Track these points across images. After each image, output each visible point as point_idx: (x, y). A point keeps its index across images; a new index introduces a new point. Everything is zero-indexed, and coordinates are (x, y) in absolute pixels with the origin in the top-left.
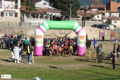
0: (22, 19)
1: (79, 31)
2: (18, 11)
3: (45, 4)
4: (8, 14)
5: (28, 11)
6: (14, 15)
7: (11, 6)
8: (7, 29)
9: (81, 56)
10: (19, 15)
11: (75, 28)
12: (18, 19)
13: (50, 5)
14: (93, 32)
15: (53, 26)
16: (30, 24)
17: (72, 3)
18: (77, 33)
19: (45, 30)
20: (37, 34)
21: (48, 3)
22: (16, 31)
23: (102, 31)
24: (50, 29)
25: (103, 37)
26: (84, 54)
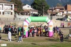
0: (15, 16)
1: (49, 23)
2: (12, 11)
3: (28, 7)
5: (18, 11)
6: (10, 13)
7: (8, 8)
9: (50, 37)
10: (13, 13)
11: (46, 21)
12: (13, 16)
13: (32, 7)
14: (57, 23)
15: (34, 20)
16: (20, 19)
18: (48, 24)
19: (29, 22)
20: (24, 25)
21: (30, 6)
22: (12, 23)
23: (62, 22)
24: (32, 21)
25: (63, 26)
26: (52, 36)
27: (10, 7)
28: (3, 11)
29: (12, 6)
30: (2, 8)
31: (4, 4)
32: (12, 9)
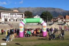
2: (23, 19)
4: (19, 20)
8: (17, 26)
14: (57, 27)
15: (28, 21)
17: (48, 15)
26: (46, 36)
27: (21, 16)
28: (16, 19)
29: (23, 15)
30: (15, 17)
31: (17, 14)
32: (23, 17)
